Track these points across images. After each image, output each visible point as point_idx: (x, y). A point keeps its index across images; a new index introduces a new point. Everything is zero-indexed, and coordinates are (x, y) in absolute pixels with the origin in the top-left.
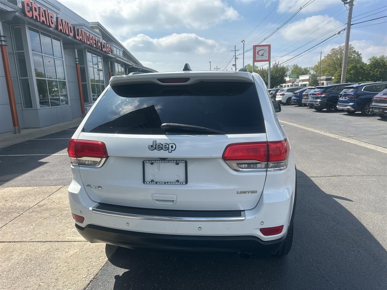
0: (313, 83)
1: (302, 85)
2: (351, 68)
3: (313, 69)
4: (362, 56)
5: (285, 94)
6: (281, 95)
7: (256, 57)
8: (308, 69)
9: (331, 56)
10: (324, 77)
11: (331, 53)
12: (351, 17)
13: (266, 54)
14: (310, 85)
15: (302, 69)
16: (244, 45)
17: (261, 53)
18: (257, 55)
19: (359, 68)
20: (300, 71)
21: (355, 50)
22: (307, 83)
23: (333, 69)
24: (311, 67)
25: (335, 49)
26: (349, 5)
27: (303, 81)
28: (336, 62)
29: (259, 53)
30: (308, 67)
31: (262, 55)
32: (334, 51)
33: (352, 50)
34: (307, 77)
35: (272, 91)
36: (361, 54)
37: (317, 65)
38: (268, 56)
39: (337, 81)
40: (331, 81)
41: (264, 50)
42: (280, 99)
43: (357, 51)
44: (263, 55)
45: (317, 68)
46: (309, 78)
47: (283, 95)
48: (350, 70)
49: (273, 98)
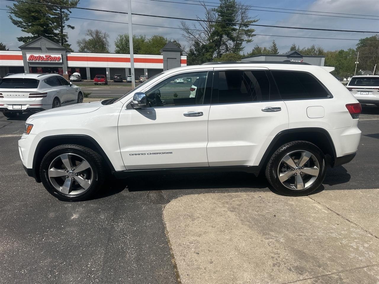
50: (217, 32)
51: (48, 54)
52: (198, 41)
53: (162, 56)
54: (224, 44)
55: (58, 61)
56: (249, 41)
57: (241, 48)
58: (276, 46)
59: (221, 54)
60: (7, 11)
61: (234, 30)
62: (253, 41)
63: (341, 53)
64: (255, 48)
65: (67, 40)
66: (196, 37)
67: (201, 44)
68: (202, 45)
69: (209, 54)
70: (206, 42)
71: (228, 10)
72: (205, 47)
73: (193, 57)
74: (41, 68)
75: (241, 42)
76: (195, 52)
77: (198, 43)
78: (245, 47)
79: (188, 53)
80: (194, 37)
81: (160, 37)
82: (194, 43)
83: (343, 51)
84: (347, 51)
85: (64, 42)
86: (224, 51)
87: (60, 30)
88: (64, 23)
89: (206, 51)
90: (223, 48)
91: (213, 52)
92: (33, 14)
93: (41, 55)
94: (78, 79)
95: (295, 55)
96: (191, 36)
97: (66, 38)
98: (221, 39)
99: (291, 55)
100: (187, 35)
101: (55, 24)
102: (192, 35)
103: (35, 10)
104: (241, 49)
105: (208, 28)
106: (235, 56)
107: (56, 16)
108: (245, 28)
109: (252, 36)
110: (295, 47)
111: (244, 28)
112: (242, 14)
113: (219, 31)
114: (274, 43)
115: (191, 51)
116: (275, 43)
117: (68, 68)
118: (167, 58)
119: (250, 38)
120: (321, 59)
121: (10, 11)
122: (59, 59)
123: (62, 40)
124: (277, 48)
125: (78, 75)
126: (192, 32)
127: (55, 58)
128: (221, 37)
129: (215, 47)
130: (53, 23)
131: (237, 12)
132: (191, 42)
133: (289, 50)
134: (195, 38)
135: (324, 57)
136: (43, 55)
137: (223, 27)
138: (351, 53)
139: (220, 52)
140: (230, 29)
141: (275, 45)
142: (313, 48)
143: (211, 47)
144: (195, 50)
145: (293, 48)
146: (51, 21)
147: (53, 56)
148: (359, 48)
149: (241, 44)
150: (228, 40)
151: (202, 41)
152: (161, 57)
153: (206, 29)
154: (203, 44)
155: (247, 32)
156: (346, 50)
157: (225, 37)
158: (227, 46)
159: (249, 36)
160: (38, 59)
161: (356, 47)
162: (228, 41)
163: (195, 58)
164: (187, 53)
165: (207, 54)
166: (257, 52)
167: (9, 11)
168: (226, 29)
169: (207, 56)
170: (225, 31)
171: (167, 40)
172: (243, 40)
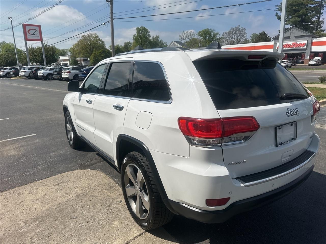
0: (74, 63)
1: (63, 64)
2: (101, 52)
3: (70, 51)
4: (105, 43)
5: (71, 72)
6: (67, 72)
7: (28, 36)
8: (66, 51)
9: (83, 41)
10: (82, 59)
11: (82, 39)
12: (113, 13)
13: (37, 34)
14: (71, 65)
15: (60, 50)
16: (11, 22)
17: (32, 32)
18: (28, 34)
19: (106, 52)
20: (59, 52)
21: (100, 39)
22: (68, 62)
23: (86, 52)
24: (67, 49)
25: (85, 36)
26: (110, 3)
27: (64, 60)
28: (87, 46)
29: (30, 32)
30: (65, 49)
31: (33, 34)
32: (84, 38)
33: (97, 38)
34: (66, 58)
35: (55, 69)
36: (104, 42)
37: (73, 47)
38: (39, 36)
39: (93, 62)
40: (87, 62)
41: (34, 29)
42: (67, 76)
43: (101, 39)
44: (35, 35)
45: (72, 50)
46: (69, 58)
47: (69, 72)
48: (101, 53)
49: (58, 75)
51: (294, 42)
55: (302, 47)
60: (275, 10)
65: (322, 26)
74: (287, 54)
85: (319, 28)
87: (317, 17)
88: (323, 10)
92: (294, 8)
93: (289, 43)
94: (316, 63)
97: (321, 24)
101: (314, 12)
103: (297, 4)
107: (316, 5)
117: (311, 52)
121: (278, 9)
122: (304, 45)
123: (317, 27)
125: (318, 59)
127: (301, 45)
130: (313, 11)
136: (290, 43)
146: (311, 10)
147: (298, 43)
160: (285, 47)
167: (276, 9)
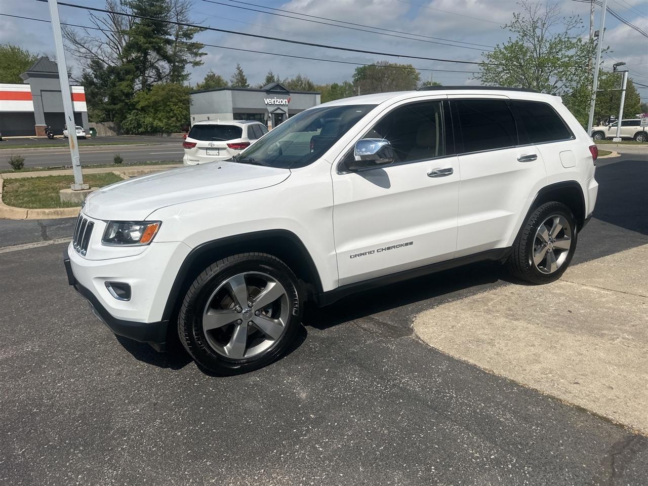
50: (137, 44)
52: (99, 58)
53: (29, 85)
54: (152, 66)
56: (197, 63)
57: (185, 75)
58: (243, 74)
59: (149, 85)
61: (169, 42)
62: (203, 63)
63: (335, 88)
64: (208, 75)
66: (93, 51)
67: (106, 66)
68: (108, 67)
69: (125, 83)
70: (114, 61)
71: (152, 5)
72: (115, 71)
73: (91, 90)
75: (182, 65)
76: (95, 80)
77: (99, 62)
78: (190, 74)
79: (80, 81)
80: (88, 52)
81: (13, 49)
82: (89, 62)
83: (337, 85)
84: (342, 85)
86: (152, 79)
89: (119, 78)
90: (151, 73)
91: (133, 81)
95: (278, 91)
96: (83, 50)
98: (145, 57)
99: (272, 90)
100: (73, 47)
102: (84, 47)
104: (185, 77)
105: (115, 36)
106: (179, 89)
108: (186, 40)
109: (201, 55)
110: (273, 77)
111: (184, 40)
112: (177, 15)
113: (140, 43)
114: (238, 69)
115: (86, 76)
116: (241, 69)
118: (41, 91)
119: (198, 59)
120: (316, 97)
124: (245, 78)
126: (83, 42)
128: (146, 54)
129: (136, 71)
131: (169, 11)
132: (83, 60)
133: (264, 81)
134: (91, 53)
135: (319, 94)
137: (147, 35)
138: (347, 88)
139: (147, 81)
140: (162, 41)
141: (241, 71)
142: (299, 79)
143: (128, 72)
144: (93, 75)
145: (270, 79)
148: (356, 81)
149: (183, 68)
150: (158, 60)
151: (106, 59)
152: (25, 88)
153: (111, 37)
154: (109, 65)
155: (190, 48)
156: (340, 84)
157: (152, 56)
158: (159, 70)
159: (196, 54)
161: (353, 79)
162: (158, 62)
163: (96, 90)
164: (77, 81)
165: (121, 84)
166: (214, 83)
168: (154, 40)
169: (121, 87)
170: (152, 44)
171: (28, 56)
172: (184, 62)
